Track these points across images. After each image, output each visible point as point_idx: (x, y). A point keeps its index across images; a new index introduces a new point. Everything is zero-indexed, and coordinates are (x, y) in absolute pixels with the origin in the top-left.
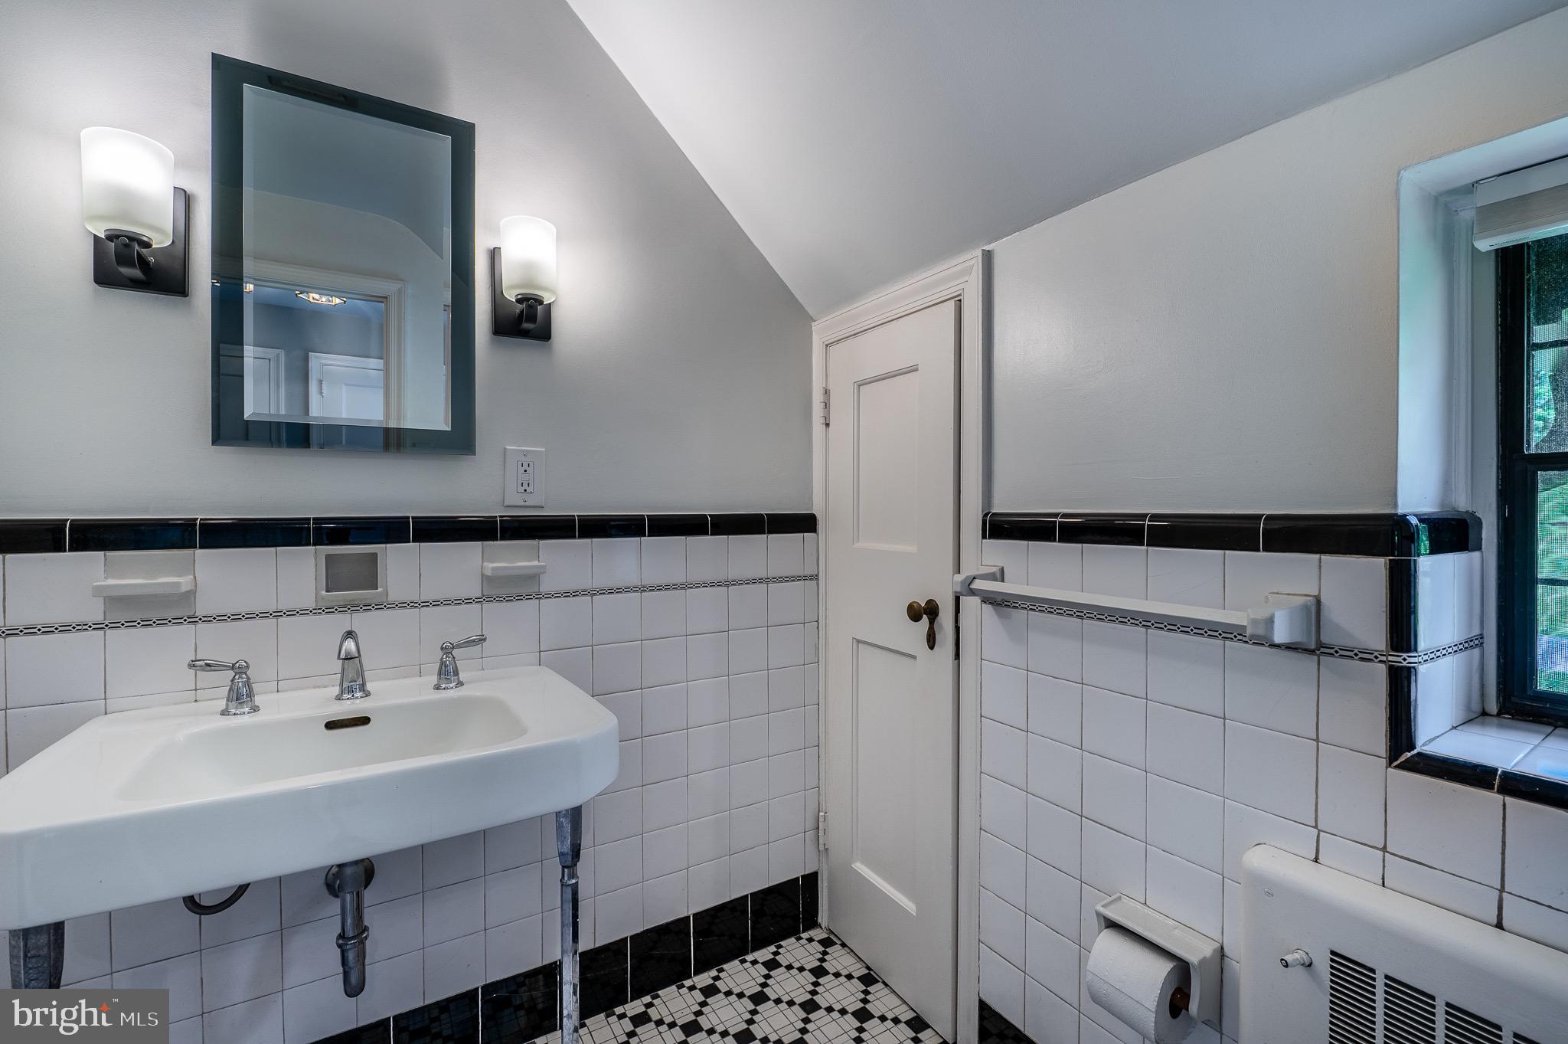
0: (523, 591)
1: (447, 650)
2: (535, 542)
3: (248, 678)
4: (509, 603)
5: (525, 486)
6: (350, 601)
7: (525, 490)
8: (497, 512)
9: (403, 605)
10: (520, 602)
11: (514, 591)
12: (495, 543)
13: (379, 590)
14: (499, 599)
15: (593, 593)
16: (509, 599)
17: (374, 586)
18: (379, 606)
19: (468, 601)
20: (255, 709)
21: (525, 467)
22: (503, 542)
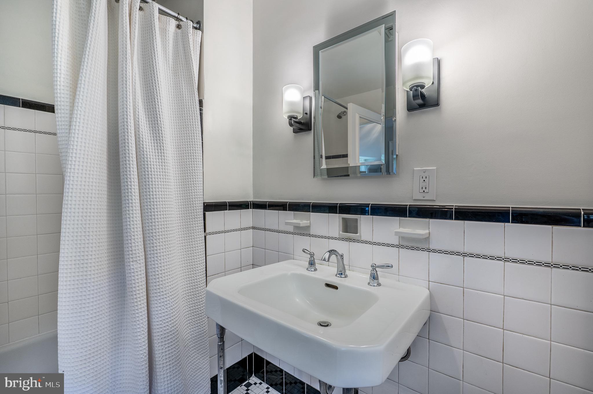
0: (421, 246)
1: (374, 267)
2: (427, 220)
3: (314, 259)
4: (412, 251)
5: (424, 189)
6: (349, 237)
7: (424, 191)
8: (408, 203)
9: (366, 242)
10: (418, 251)
11: (415, 245)
12: (406, 218)
13: (358, 234)
14: (407, 248)
15: (465, 255)
16: (412, 248)
17: (356, 233)
18: (358, 241)
19: (393, 246)
20: (316, 270)
21: (424, 178)
22: (410, 218)
